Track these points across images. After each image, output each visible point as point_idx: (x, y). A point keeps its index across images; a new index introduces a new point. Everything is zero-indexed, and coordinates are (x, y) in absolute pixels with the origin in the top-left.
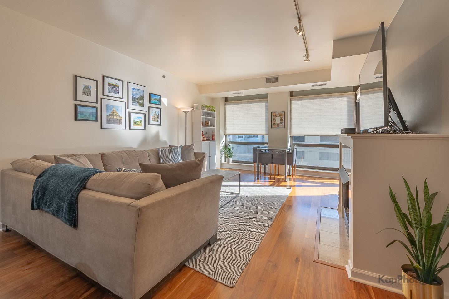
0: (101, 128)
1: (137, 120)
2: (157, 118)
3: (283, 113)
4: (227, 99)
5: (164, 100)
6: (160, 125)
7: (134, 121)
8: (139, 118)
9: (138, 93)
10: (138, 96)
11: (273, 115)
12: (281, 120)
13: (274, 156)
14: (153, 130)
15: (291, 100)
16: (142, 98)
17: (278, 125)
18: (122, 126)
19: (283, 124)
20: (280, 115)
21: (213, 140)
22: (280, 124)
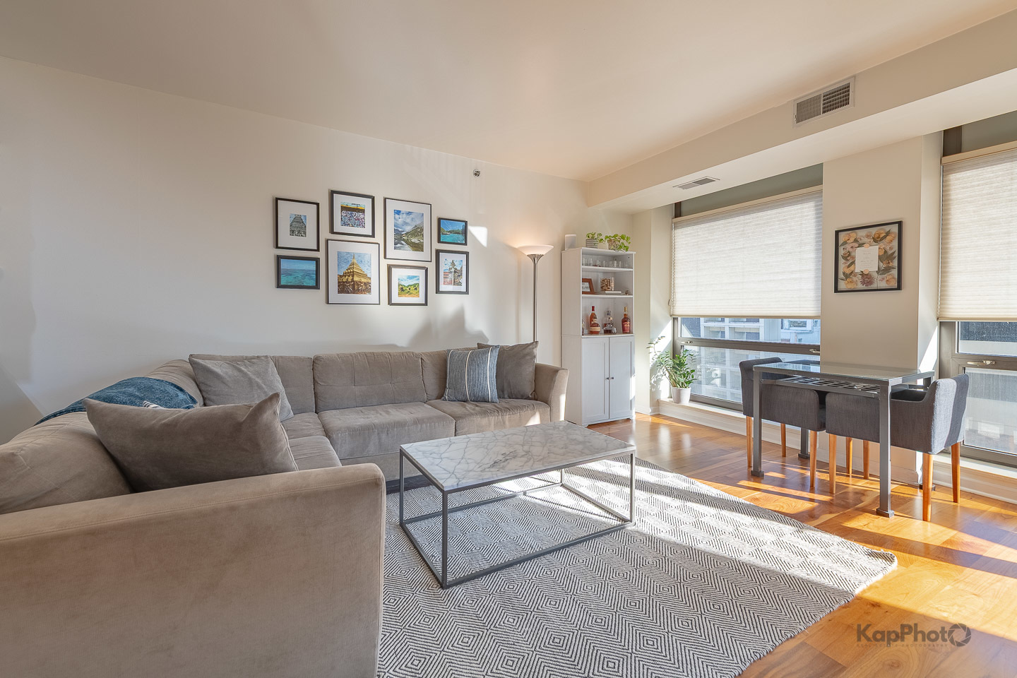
0: (328, 303)
1: (406, 283)
2: (459, 276)
3: (895, 229)
4: (678, 210)
5: (479, 233)
6: (467, 292)
7: (399, 285)
8: (411, 278)
9: (408, 220)
10: (408, 229)
11: (845, 243)
12: (884, 257)
13: (828, 399)
14: (448, 305)
15: (945, 171)
16: (418, 231)
17: (867, 278)
18: (371, 297)
19: (895, 272)
20: (877, 240)
21: (624, 331)
22: (875, 275)
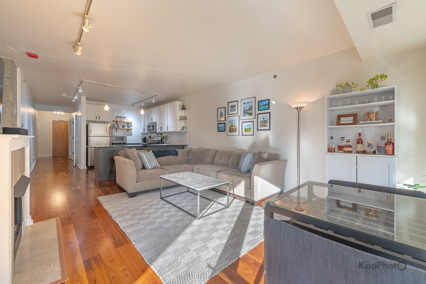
0: (227, 136)
1: (247, 128)
2: (266, 123)
6: (269, 130)
7: (245, 128)
8: (248, 126)
9: (248, 105)
10: (248, 108)
14: (263, 135)
16: (251, 108)
18: (237, 133)
